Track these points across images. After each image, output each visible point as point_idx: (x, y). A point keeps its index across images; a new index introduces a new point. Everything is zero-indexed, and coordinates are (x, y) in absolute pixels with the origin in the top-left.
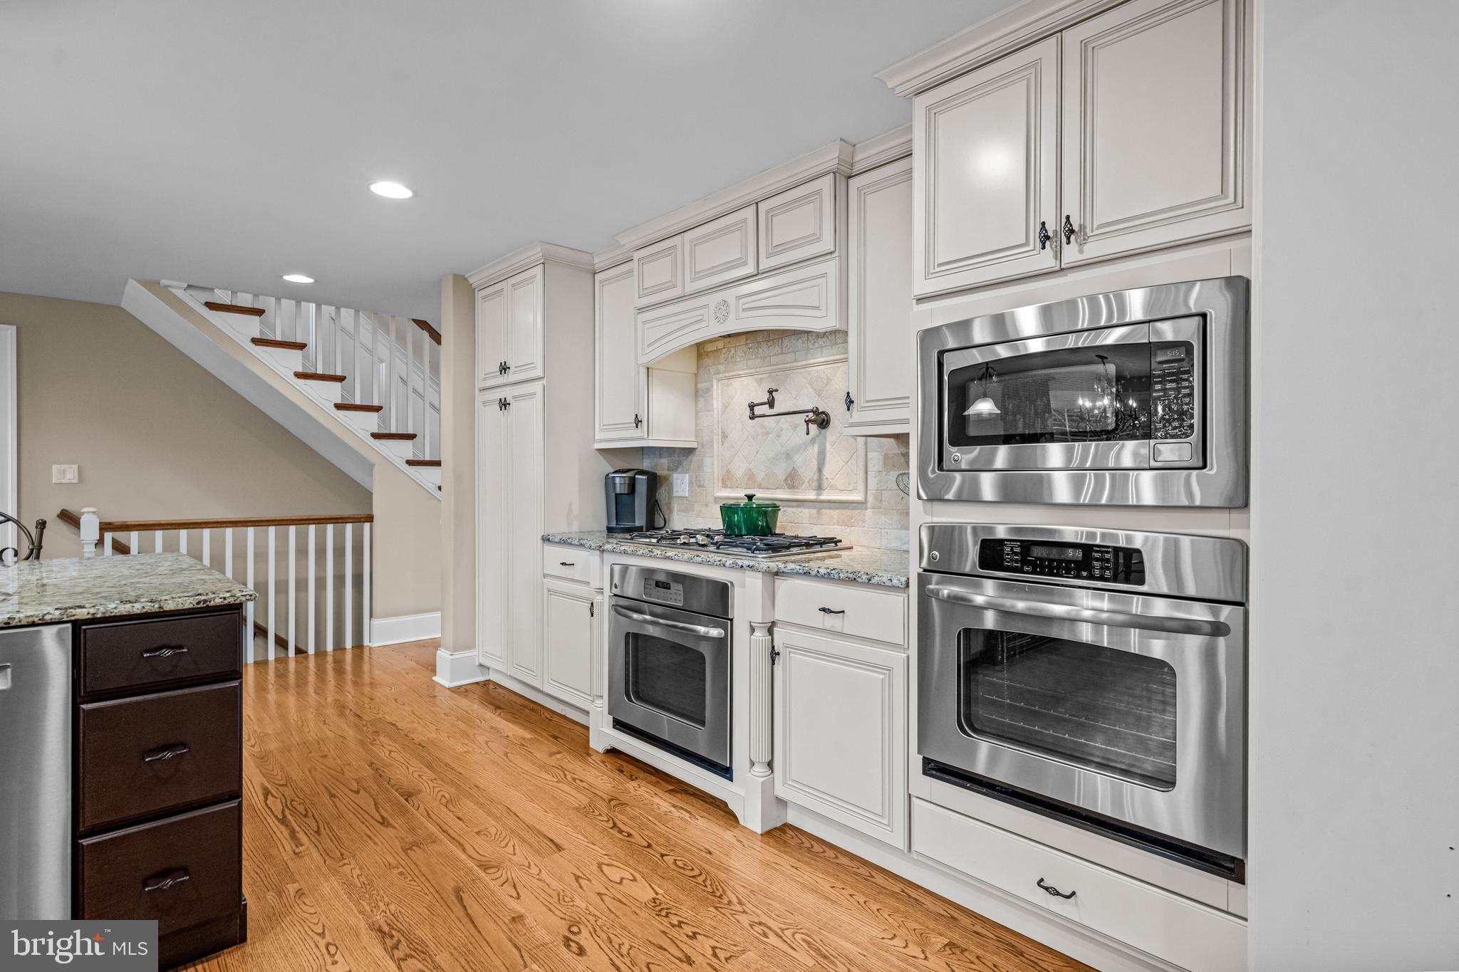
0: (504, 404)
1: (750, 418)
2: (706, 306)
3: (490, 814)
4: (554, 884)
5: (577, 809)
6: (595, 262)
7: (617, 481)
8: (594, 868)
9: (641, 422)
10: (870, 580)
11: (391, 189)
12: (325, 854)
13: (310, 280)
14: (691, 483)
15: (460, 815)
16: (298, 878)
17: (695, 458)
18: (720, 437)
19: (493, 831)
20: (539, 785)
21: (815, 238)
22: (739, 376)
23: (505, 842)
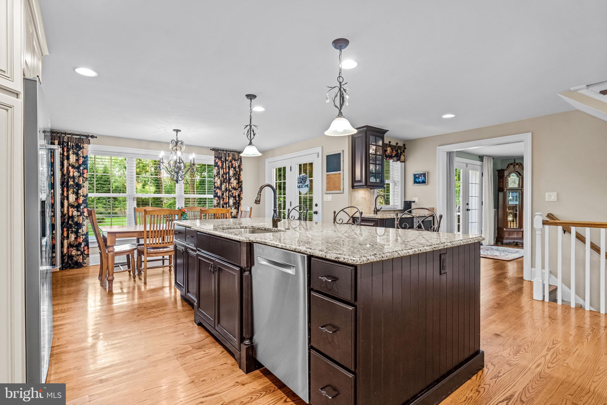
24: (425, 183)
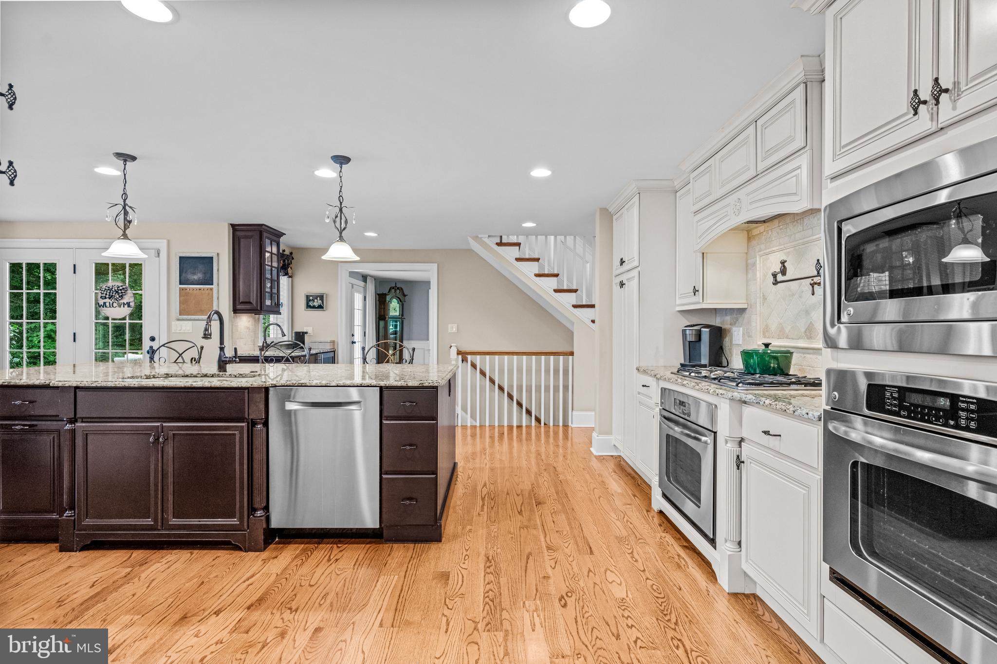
0: (622, 284)
1: (773, 284)
2: (728, 205)
3: (570, 524)
4: (576, 569)
5: (617, 537)
6: (675, 184)
7: (688, 332)
8: (602, 570)
9: (698, 291)
10: (794, 412)
11: (541, 172)
12: (489, 518)
13: (535, 225)
14: (743, 334)
15: (555, 520)
16: (473, 524)
17: (746, 315)
18: (762, 299)
19: (565, 533)
20: (606, 518)
21: (791, 139)
22: (774, 252)
23: (566, 540)
24: (323, 308)
